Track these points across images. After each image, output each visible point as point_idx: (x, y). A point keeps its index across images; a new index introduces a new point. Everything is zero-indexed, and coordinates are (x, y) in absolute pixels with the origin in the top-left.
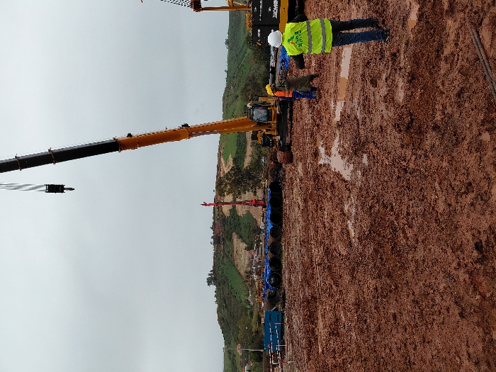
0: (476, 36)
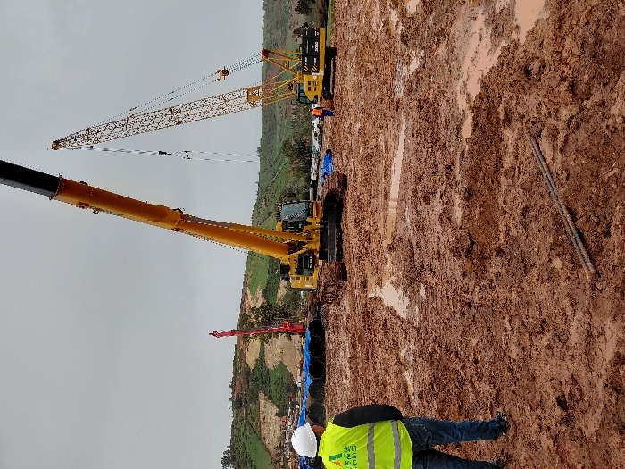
0: (536, 148)
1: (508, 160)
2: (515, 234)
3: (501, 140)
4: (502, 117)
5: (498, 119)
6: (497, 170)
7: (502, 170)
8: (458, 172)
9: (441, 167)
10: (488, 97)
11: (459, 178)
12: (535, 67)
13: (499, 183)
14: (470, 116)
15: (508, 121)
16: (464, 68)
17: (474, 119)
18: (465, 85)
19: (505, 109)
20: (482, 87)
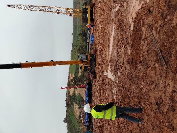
0: (151, 32)
1: (143, 36)
2: (145, 57)
4: (142, 23)
6: (140, 39)
7: (142, 39)
8: (129, 40)
9: (124, 38)
10: (138, 18)
11: (129, 41)
12: (151, 9)
13: (141, 43)
14: (133, 24)
15: (143, 25)
16: (131, 10)
18: (132, 14)
19: (143, 21)
20: (136, 15)
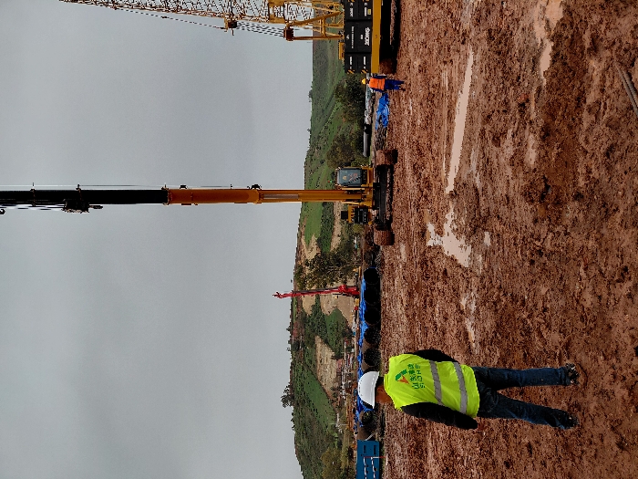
0: (627, 79)
1: (593, 94)
2: (597, 176)
3: (585, 71)
4: (587, 44)
5: (582, 47)
6: (578, 106)
7: (585, 107)
8: (533, 110)
9: (513, 105)
10: (572, 24)
11: (533, 116)
13: (580, 119)
14: (549, 46)
15: (594, 49)
17: (553, 48)
18: (545, 9)
19: (592, 36)
20: (564, 12)
